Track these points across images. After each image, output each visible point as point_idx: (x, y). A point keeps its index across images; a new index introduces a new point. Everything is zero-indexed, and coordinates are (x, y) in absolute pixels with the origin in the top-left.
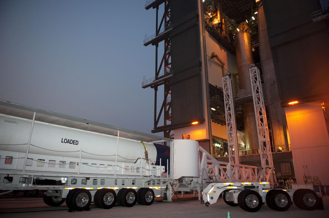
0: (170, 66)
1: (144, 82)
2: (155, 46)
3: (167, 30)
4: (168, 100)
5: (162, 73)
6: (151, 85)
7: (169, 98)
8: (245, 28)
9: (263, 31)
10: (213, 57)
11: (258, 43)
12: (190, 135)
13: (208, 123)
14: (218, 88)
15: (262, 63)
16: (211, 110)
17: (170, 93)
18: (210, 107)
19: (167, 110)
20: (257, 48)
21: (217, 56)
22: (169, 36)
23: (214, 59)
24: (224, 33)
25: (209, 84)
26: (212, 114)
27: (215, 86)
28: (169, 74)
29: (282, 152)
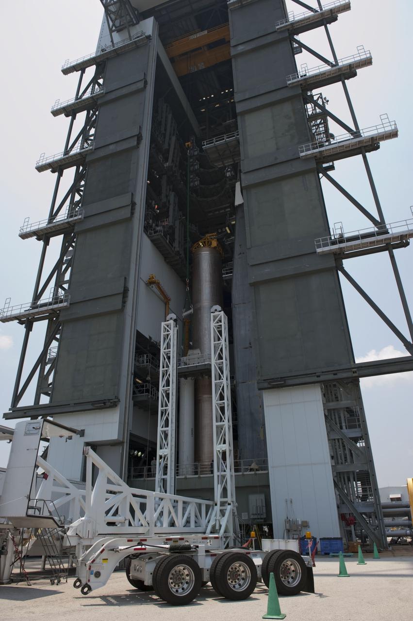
0: (66, 286)
1: (5, 310)
2: (41, 243)
3: (71, 217)
4: (50, 353)
5: (47, 297)
6: (19, 318)
7: (56, 350)
8: (213, 244)
9: (240, 254)
10: (151, 283)
11: (231, 272)
12: (84, 430)
13: (126, 407)
14: (152, 341)
15: (234, 309)
16: (135, 383)
17: (57, 340)
18: (133, 376)
19: (45, 374)
20: (229, 282)
21: (159, 283)
22: (74, 229)
23: (152, 287)
24: (176, 244)
25: (137, 331)
26: (136, 390)
27: (148, 338)
28: (61, 302)
29: (253, 473)
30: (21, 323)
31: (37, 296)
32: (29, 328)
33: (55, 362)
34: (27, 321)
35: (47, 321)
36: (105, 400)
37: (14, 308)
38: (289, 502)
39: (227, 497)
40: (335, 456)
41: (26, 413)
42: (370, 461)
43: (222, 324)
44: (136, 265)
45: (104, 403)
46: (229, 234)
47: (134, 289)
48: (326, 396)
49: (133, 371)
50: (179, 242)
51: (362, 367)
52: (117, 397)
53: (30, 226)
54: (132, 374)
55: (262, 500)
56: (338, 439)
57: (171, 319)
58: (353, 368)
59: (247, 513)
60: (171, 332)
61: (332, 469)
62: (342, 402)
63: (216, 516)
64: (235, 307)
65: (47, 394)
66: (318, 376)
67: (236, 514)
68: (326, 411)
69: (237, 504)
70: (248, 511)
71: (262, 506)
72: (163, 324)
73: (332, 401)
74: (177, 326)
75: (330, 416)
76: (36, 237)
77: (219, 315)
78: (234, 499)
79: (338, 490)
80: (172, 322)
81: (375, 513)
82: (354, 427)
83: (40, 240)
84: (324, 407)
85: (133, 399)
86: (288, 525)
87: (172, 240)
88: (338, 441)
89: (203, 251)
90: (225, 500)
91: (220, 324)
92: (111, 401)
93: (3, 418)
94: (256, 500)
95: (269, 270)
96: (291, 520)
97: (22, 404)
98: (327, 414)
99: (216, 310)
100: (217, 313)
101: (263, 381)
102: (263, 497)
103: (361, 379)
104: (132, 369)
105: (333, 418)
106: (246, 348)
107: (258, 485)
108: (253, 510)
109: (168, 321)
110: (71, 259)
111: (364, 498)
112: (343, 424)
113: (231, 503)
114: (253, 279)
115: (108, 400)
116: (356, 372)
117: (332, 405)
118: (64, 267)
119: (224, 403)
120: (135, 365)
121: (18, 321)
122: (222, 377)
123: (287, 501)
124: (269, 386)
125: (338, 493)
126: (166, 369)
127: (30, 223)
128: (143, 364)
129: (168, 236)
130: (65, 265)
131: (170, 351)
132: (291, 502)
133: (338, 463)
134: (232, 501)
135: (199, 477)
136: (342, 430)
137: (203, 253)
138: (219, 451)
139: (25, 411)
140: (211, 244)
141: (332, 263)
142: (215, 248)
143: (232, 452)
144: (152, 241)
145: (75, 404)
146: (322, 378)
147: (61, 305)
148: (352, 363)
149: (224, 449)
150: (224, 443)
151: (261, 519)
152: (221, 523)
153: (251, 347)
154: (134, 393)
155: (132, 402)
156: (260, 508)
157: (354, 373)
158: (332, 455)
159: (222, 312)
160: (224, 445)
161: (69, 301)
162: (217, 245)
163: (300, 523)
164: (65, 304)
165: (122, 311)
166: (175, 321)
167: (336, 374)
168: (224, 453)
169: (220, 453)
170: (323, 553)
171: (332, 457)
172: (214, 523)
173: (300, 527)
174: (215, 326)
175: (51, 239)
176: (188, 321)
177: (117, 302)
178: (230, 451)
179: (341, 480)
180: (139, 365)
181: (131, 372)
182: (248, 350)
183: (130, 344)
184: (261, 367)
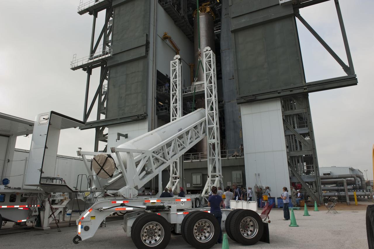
0: (110, 44)
1: (74, 62)
4: (104, 88)
6: (83, 67)
7: (106, 86)
8: (207, 10)
9: (226, 14)
10: (165, 38)
11: (220, 29)
12: (127, 134)
13: (152, 119)
14: (168, 77)
15: (222, 53)
16: (157, 104)
17: (107, 79)
18: (156, 100)
19: (102, 101)
20: (219, 36)
21: (170, 38)
22: (112, 5)
23: (166, 41)
24: (182, 11)
25: (157, 71)
26: (159, 108)
27: (165, 75)
28: (107, 54)
29: (234, 158)
30: (84, 70)
31: (93, 51)
32: (90, 73)
33: (107, 93)
34: (88, 68)
35: (100, 68)
36: (138, 115)
37: (79, 60)
38: (257, 175)
39: (216, 172)
40: (289, 147)
41: (92, 125)
42: (314, 149)
43: (212, 59)
44: (154, 26)
45: (138, 117)
46: (219, 3)
47: (154, 43)
48: (284, 107)
49: (156, 97)
50: (184, 10)
51: (310, 85)
52: (146, 113)
53: (83, 5)
55: (240, 174)
56: (292, 135)
57: (177, 58)
58: (304, 86)
59: (230, 182)
60: (177, 67)
61: (287, 154)
62: (296, 110)
63: (208, 184)
64: (222, 52)
65: (104, 113)
66: (279, 93)
67: (222, 182)
68: (284, 116)
69: (222, 177)
70: (231, 181)
71: (241, 178)
72: (171, 62)
73: (289, 110)
74: (181, 63)
75: (286, 119)
76: (88, 13)
77: (209, 53)
78: (221, 174)
79: (291, 168)
80: (177, 60)
81: (315, 182)
82: (304, 127)
83: (91, 15)
84: (282, 114)
85: (156, 115)
86: (256, 189)
87: (179, 9)
88: (292, 137)
89: (201, 16)
90: (215, 174)
91: (210, 59)
92: (142, 115)
93: (79, 129)
94: (236, 174)
95: (245, 20)
96: (258, 186)
97: (89, 120)
98: (284, 119)
99: (207, 50)
100: (207, 52)
101: (240, 98)
102: (241, 172)
103: (309, 94)
104: (155, 95)
105: (289, 121)
106: (231, 79)
107: (239, 165)
108: (234, 180)
109: (175, 60)
110: (112, 25)
111: (308, 173)
112: (296, 125)
113: (219, 176)
114: (233, 28)
115: (140, 115)
116: (306, 89)
117: (289, 113)
118: (108, 31)
119: (213, 112)
120: (157, 93)
121: (82, 69)
122: (212, 96)
123: (256, 175)
124: (245, 101)
125: (290, 169)
126: (174, 92)
127: (83, 3)
128: (163, 92)
129: (176, 6)
130: (109, 30)
131: (177, 80)
132: (259, 175)
133: (291, 151)
134: (219, 175)
135: (200, 161)
136: (294, 129)
137: (200, 16)
138: (210, 144)
139: (91, 124)
140: (206, 10)
141: (291, 11)
142: (209, 12)
143: (219, 144)
144: (165, 9)
145: (120, 118)
146: (282, 94)
147: (107, 56)
148: (304, 83)
149: (214, 142)
150: (214, 138)
151: (240, 185)
153: (234, 78)
154: (157, 110)
155: (156, 117)
156: (239, 179)
157: (305, 89)
158: (287, 145)
159: (211, 51)
160: (214, 140)
161: (112, 53)
162: (210, 10)
163: (264, 188)
164: (109, 55)
165: (146, 57)
166: (180, 59)
167: (291, 91)
168: (214, 145)
169: (211, 145)
170: (279, 207)
171: (287, 147)
172: (207, 188)
173: (264, 191)
174: (206, 61)
175: (98, 13)
176: (192, 65)
177: (142, 52)
178: (218, 143)
179: (292, 161)
180: (160, 93)
181: (155, 97)
182: (231, 80)
183: (153, 79)
184: (239, 89)
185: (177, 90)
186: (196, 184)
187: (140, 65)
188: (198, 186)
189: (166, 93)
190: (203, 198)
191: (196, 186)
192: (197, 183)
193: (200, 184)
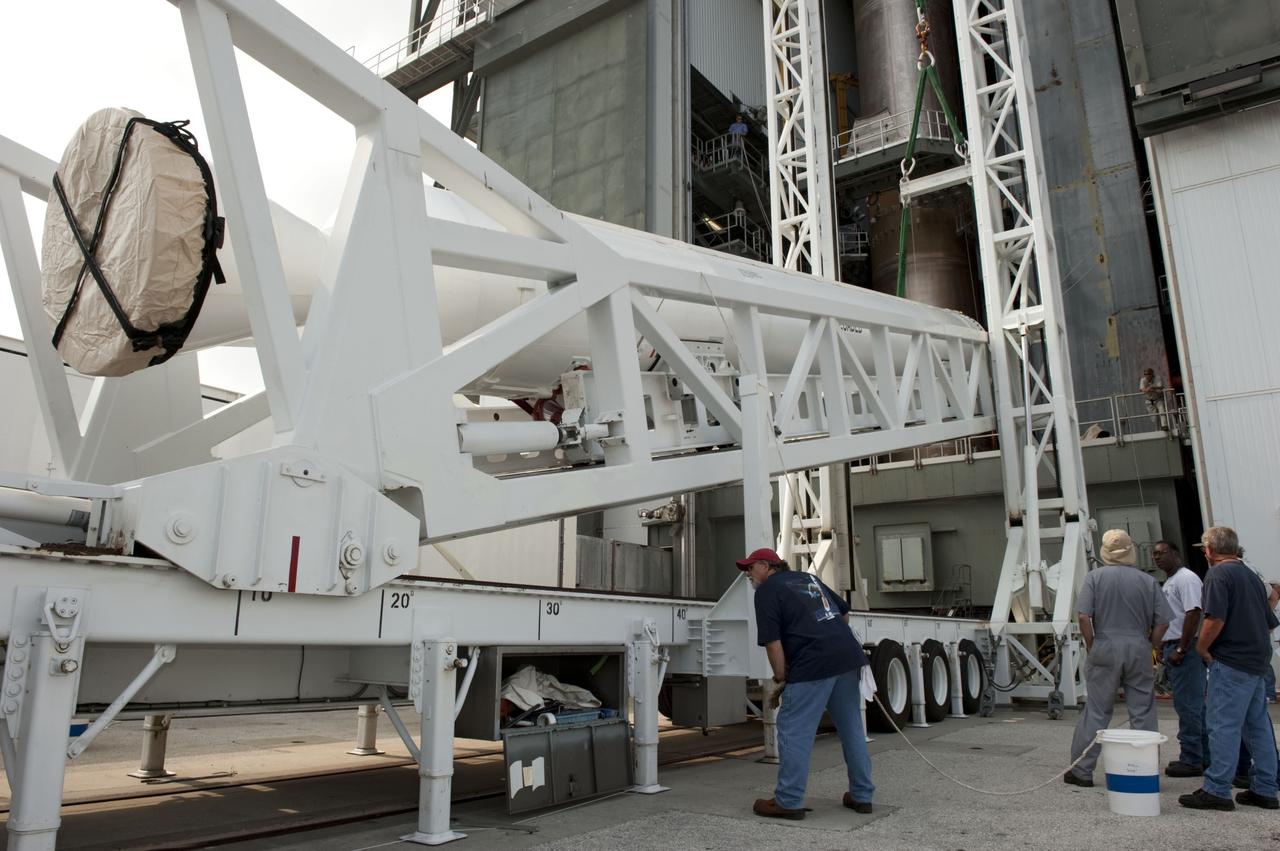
14: (743, 109)
18: (690, 195)
25: (693, 69)
27: (729, 97)
28: (472, 15)
39: (1060, 496)
49: (689, 179)
54: (686, 187)
55: (1150, 525)
63: (1023, 558)
78: (1085, 504)
90: (1055, 503)
102: (1152, 516)
104: (685, 172)
107: (1138, 476)
113: (1077, 516)
120: (694, 166)
126: (786, 96)
128: (720, 164)
131: (797, 35)
134: (1079, 512)
147: (471, 23)
149: (1035, 325)
150: (1034, 301)
152: (1051, 584)
153: (1058, 83)
160: (1035, 309)
161: (491, 6)
164: (481, 18)
168: (1037, 339)
172: (1020, 585)
176: (842, 78)
178: (1059, 330)
180: (706, 168)
181: (684, 181)
182: (1047, 92)
183: (674, 100)
184: (1147, 50)
185: (804, 82)
186: (900, 582)
187: (616, 37)
188: (908, 588)
189: (737, 164)
190: (1003, 643)
191: (900, 588)
192: (906, 578)
193: (922, 582)
